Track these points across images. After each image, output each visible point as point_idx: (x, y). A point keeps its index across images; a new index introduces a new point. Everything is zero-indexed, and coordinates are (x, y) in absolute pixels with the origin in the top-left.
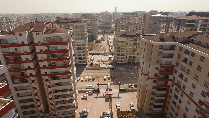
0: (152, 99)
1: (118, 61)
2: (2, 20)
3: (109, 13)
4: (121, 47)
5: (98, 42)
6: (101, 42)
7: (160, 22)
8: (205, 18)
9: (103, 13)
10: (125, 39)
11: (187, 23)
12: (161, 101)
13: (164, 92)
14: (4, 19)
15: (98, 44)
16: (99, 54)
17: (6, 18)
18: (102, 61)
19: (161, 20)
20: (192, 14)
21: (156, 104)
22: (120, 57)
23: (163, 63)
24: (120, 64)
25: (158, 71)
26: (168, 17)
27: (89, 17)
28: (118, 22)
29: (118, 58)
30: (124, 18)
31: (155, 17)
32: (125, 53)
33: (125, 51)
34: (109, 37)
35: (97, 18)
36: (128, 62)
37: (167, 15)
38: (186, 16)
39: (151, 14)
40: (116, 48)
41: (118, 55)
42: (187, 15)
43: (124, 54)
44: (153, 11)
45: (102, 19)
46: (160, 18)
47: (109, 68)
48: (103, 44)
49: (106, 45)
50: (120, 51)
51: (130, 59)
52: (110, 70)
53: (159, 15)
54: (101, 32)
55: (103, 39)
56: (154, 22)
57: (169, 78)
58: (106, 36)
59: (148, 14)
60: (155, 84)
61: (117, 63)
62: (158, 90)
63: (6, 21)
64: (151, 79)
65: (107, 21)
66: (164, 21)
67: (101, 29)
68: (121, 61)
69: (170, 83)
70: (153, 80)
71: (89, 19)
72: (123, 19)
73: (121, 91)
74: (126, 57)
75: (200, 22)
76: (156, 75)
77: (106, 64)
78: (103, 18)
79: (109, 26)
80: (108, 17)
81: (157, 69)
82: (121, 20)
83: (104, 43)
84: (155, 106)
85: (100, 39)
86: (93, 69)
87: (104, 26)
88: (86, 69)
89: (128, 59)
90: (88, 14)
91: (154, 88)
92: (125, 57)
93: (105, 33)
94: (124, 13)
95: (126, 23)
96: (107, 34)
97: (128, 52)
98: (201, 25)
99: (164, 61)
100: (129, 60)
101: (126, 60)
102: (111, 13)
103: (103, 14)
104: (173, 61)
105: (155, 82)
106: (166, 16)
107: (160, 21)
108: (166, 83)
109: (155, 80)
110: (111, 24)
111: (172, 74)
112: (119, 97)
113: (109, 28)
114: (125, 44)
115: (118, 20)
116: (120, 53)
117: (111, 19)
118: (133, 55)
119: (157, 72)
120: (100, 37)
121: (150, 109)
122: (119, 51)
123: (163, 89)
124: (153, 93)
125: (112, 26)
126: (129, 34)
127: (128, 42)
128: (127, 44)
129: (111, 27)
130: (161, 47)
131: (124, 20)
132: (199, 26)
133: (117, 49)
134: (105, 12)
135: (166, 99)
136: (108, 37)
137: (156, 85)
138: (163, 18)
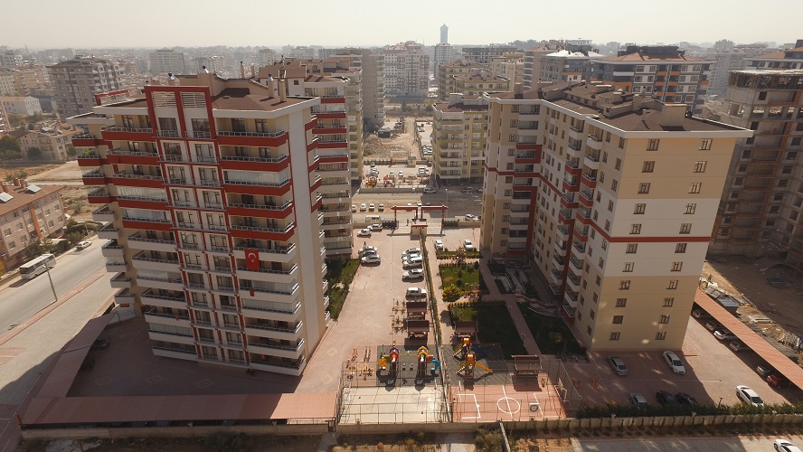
0: (506, 219)
1: (444, 173)
2: (96, 69)
3: (419, 47)
4: (450, 136)
5: (386, 135)
6: (395, 135)
7: (565, 74)
8: (658, 61)
9: (398, 48)
10: (461, 114)
11: (616, 74)
12: (523, 221)
13: (528, 202)
14: (100, 65)
15: (385, 142)
16: (390, 163)
17: (103, 62)
18: (401, 177)
19: (567, 66)
20: (632, 49)
21: (513, 228)
22: (449, 161)
23: (521, 140)
24: (449, 180)
25: (513, 157)
26: (586, 60)
27: (355, 59)
28: (448, 76)
29: (444, 164)
30: (464, 62)
31: (553, 59)
32: (460, 152)
33: (461, 145)
34: (419, 124)
35: (381, 64)
36: (469, 175)
37: (586, 54)
38: (619, 56)
39: (546, 50)
40: (438, 139)
41: (444, 156)
42: (621, 54)
43: (459, 155)
44: (552, 42)
45: (394, 69)
46: (565, 60)
47: (417, 191)
48: (401, 141)
49: (409, 145)
50: (449, 145)
51: (475, 168)
52: (422, 194)
53: (563, 53)
54: (394, 109)
55: (401, 128)
56: (549, 72)
57: (535, 171)
58: (409, 120)
59: (539, 50)
60: (509, 186)
61: (441, 177)
62: (515, 196)
63: (103, 72)
64: (501, 173)
65: (412, 74)
66: (576, 70)
67: (392, 101)
68: (452, 173)
69: (536, 182)
70: (504, 177)
71: (358, 65)
72: (461, 65)
73: (446, 225)
74: (466, 163)
75: (647, 69)
76: (510, 166)
77: (410, 183)
78: (399, 64)
79: (420, 92)
80: (417, 60)
81: (511, 153)
82: (458, 70)
83: (405, 139)
84: (513, 234)
85: (392, 128)
86: (379, 192)
87: (403, 93)
88: (360, 193)
89: (469, 167)
90: (353, 51)
91: (507, 193)
92: (460, 161)
93: (406, 112)
94: (470, 49)
95: (469, 76)
96: (413, 116)
97: (469, 150)
98: (650, 79)
99: (523, 135)
100: (473, 171)
101: (464, 172)
102: (428, 48)
103: (399, 51)
104: (539, 135)
105: (508, 180)
106: (581, 55)
107: (565, 70)
108: (530, 181)
109: (509, 176)
110: (425, 85)
111: (539, 162)
112: (441, 235)
113: (420, 99)
114: (462, 126)
115: (448, 70)
116: (449, 151)
117: (426, 67)
118: (481, 158)
119: (512, 159)
120: (390, 124)
121: (503, 243)
122: (445, 147)
123: (525, 196)
124: (507, 206)
125: (430, 93)
126: (472, 102)
127: (470, 123)
128: (467, 127)
129: (425, 97)
130: (515, 109)
131: (464, 70)
132: (645, 80)
133: (439, 142)
134: (407, 45)
135: (532, 216)
136: (415, 124)
137: (511, 188)
138: (572, 61)
